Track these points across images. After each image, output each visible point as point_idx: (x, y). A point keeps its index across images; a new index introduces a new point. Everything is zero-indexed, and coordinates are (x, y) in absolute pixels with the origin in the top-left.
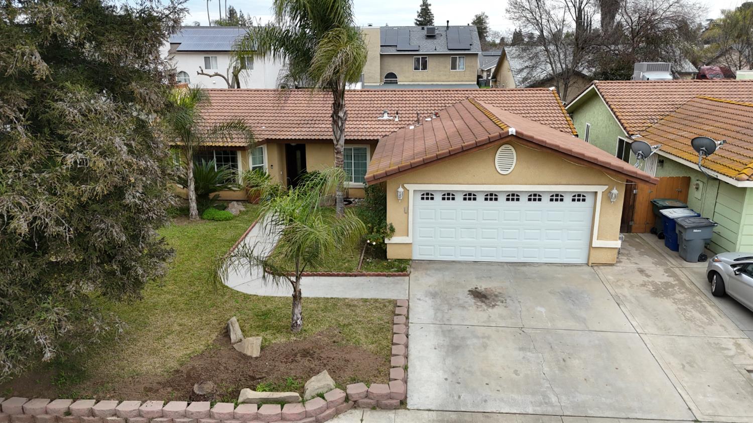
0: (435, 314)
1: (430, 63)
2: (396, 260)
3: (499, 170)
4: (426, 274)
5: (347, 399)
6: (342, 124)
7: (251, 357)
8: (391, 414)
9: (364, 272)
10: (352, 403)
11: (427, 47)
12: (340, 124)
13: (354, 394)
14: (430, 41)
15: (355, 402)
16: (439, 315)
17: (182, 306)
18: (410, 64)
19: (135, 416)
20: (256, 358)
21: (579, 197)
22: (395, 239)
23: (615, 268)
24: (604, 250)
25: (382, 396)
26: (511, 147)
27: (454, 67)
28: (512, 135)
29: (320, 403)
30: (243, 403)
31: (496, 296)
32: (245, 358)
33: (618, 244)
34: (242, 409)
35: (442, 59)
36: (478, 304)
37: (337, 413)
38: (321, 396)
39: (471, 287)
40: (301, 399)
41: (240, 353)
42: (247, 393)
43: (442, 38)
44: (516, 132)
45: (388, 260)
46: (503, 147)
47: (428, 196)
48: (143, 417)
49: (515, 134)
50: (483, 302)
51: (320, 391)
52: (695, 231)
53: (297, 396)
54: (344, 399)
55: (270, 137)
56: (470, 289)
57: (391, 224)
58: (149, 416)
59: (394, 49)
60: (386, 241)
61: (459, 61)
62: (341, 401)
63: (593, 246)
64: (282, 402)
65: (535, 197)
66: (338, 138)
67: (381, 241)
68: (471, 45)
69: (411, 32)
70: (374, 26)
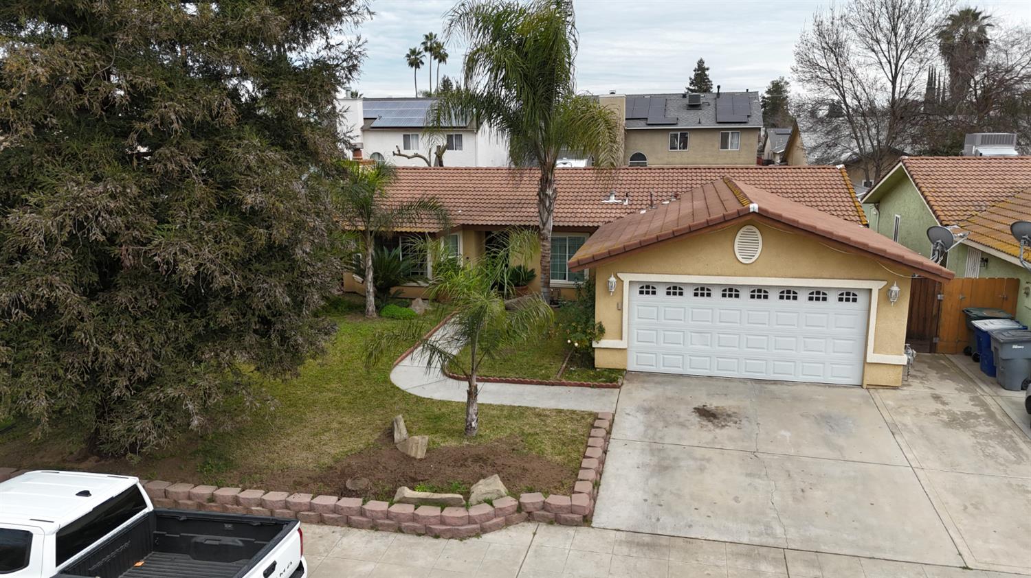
0: (645, 431)
1: (693, 140)
2: (606, 370)
3: (740, 258)
4: (643, 387)
5: (520, 508)
6: (550, 203)
7: (415, 459)
8: (571, 531)
10: (526, 515)
11: (688, 120)
12: (547, 204)
13: (528, 503)
14: (693, 113)
15: (529, 513)
16: (651, 432)
17: (346, 404)
18: (666, 141)
19: (280, 508)
20: (421, 460)
21: (848, 296)
22: (604, 343)
23: (898, 392)
24: (884, 367)
25: (561, 508)
26: (755, 229)
27: (724, 145)
28: (754, 212)
29: (487, 509)
30: (399, 502)
31: (729, 416)
32: (409, 459)
33: (903, 359)
34: (396, 509)
35: (708, 136)
36: (704, 423)
37: (508, 523)
38: (490, 502)
39: (699, 404)
40: (464, 502)
41: (403, 453)
42: (407, 492)
43: (709, 108)
44: (759, 209)
45: (596, 369)
46: (744, 229)
47: (648, 289)
48: (289, 509)
49: (757, 211)
50: (710, 421)
51: (489, 497)
52: (1015, 347)
53: (460, 499)
54: (516, 509)
55: (466, 222)
56: (696, 406)
57: (600, 323)
58: (296, 508)
59: (643, 122)
60: (594, 345)
61: (732, 138)
62: (511, 510)
63: (868, 361)
64: (443, 504)
65: (789, 294)
66: (544, 220)
67: (588, 344)
68: (748, 116)
69: (669, 102)
70: (618, 93)
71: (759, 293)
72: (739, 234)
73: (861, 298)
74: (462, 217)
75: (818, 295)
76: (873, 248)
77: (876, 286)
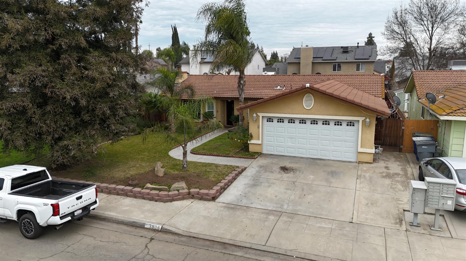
0: (256, 173)
1: (343, 67)
2: (253, 152)
3: (305, 107)
4: (265, 159)
5: (189, 193)
6: (243, 87)
7: (159, 176)
8: (206, 202)
9: (234, 155)
10: (190, 196)
11: (342, 58)
12: (241, 87)
13: (192, 192)
14: (345, 55)
15: (193, 195)
17: (146, 160)
18: (331, 67)
19: (105, 189)
20: (161, 177)
21: (351, 124)
22: (253, 142)
23: (372, 165)
24: (365, 154)
25: (204, 194)
26: (311, 95)
27: (358, 69)
28: (308, 87)
29: (177, 192)
30: (146, 189)
31: (293, 170)
32: (157, 176)
33: (373, 151)
34: (144, 191)
35: (350, 65)
36: (281, 172)
37: (183, 199)
38: (178, 191)
39: (283, 165)
40: (168, 190)
41: (156, 175)
42: (149, 185)
43: (353, 53)
45: (249, 152)
46: (307, 95)
47: (270, 120)
48: (108, 189)
50: (283, 171)
51: (178, 189)
52: (423, 147)
53: (167, 188)
54: (187, 193)
56: (282, 166)
57: (251, 133)
58: (110, 189)
59: (321, 59)
60: (249, 142)
61: (362, 66)
62: (185, 194)
63: (359, 151)
64: (160, 190)
65: (326, 122)
67: (246, 142)
68: (370, 56)
69: (334, 50)
70: (309, 46)
71: (314, 122)
72: (305, 97)
73: (356, 124)
74: (215, 94)
75: (338, 123)
76: (356, 103)
77: (361, 119)
